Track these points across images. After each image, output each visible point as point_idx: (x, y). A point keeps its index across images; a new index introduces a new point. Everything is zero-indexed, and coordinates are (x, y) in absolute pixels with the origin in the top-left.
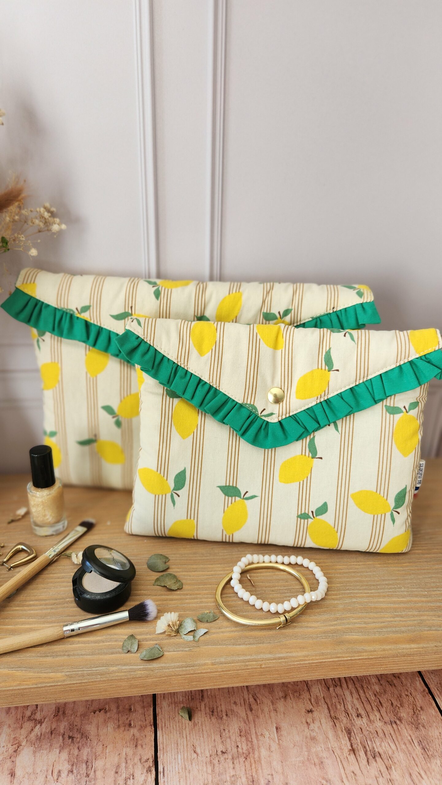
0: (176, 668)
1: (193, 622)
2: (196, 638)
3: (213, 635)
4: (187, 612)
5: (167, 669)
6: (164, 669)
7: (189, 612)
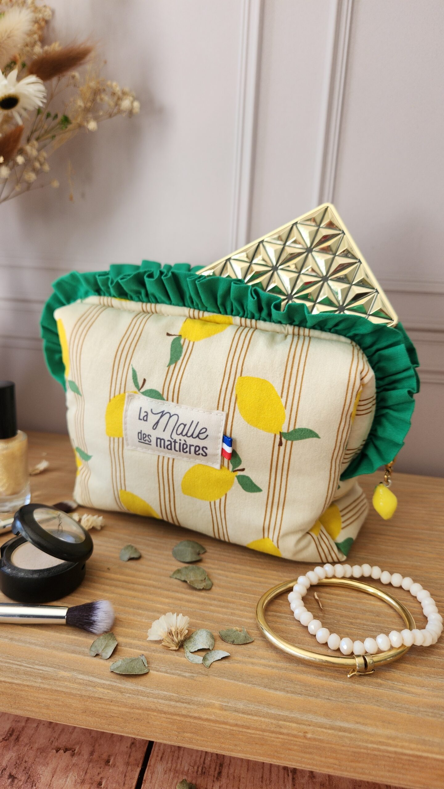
0: (159, 699)
1: (209, 637)
2: (208, 662)
3: (236, 664)
4: (206, 623)
5: (145, 696)
6: (141, 695)
7: (209, 623)
